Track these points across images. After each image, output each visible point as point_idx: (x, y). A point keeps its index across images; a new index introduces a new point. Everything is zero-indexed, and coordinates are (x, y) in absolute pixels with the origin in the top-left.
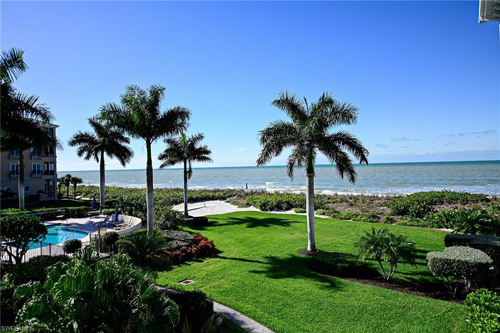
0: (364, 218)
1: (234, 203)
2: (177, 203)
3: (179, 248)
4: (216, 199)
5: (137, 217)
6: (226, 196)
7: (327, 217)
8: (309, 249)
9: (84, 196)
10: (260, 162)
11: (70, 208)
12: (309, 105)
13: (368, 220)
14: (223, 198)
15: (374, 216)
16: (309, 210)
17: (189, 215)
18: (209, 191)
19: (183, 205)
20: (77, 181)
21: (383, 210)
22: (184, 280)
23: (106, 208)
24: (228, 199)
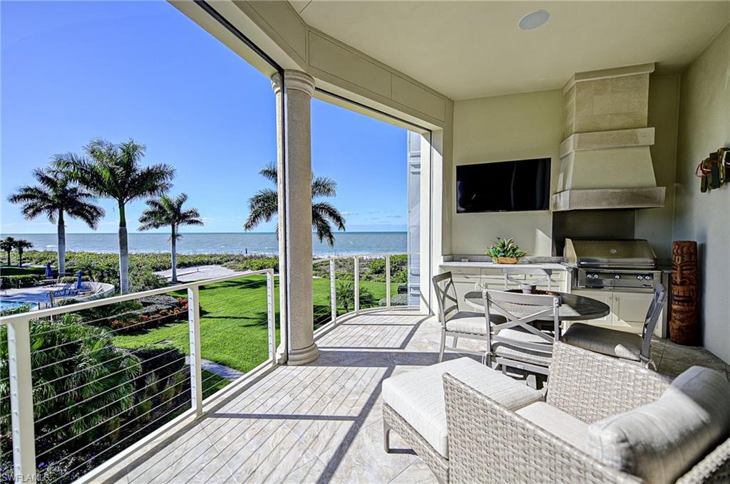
1: (231, 267)
2: (165, 268)
3: (157, 312)
4: (212, 264)
5: (110, 283)
6: (223, 260)
9: (36, 263)
10: (247, 227)
11: (11, 276)
14: (219, 263)
17: (178, 280)
18: (205, 256)
19: (171, 270)
20: (21, 244)
22: (163, 341)
23: (66, 275)
24: (225, 264)
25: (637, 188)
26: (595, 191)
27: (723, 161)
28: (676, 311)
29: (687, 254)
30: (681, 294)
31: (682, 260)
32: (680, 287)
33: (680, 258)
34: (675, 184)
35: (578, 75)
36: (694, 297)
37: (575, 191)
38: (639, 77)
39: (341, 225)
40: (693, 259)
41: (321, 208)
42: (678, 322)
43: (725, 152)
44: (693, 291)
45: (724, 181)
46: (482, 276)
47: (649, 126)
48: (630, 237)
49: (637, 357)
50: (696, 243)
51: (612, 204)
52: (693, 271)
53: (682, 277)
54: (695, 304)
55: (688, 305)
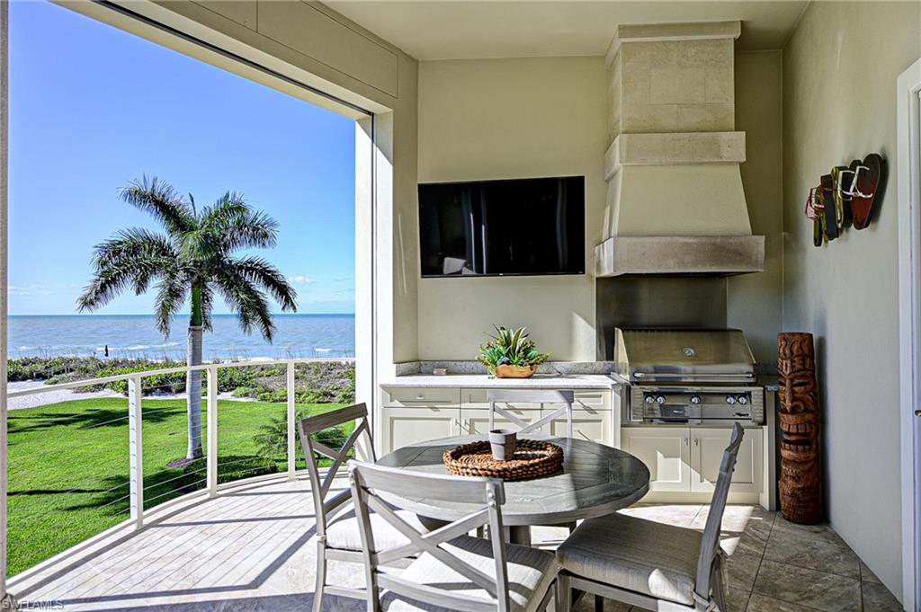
0: (311, 397)
4: (24, 379)
6: (51, 371)
7: (251, 400)
8: (189, 455)
10: (88, 303)
12: (199, 209)
13: (316, 400)
14: (40, 377)
15: (325, 394)
16: (192, 388)
21: (343, 383)
24: (55, 378)
25: (722, 236)
26: (656, 240)
27: (839, 188)
28: (787, 462)
29: (799, 356)
30: (793, 430)
31: (792, 367)
32: (790, 416)
33: (789, 362)
34: (783, 234)
35: (625, 30)
36: (813, 435)
37: (622, 239)
38: (718, 43)
39: (288, 300)
40: (807, 366)
41: (248, 269)
42: (790, 482)
43: (841, 172)
44: (810, 423)
45: (842, 226)
46: (463, 405)
47: (737, 129)
48: (721, 326)
49: (687, 598)
50: (811, 335)
51: (684, 264)
52: (809, 387)
53: (794, 399)
54: (814, 446)
55: (804, 450)
